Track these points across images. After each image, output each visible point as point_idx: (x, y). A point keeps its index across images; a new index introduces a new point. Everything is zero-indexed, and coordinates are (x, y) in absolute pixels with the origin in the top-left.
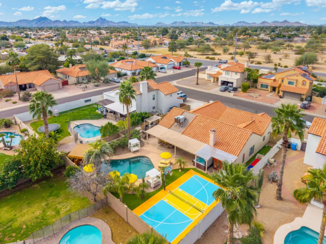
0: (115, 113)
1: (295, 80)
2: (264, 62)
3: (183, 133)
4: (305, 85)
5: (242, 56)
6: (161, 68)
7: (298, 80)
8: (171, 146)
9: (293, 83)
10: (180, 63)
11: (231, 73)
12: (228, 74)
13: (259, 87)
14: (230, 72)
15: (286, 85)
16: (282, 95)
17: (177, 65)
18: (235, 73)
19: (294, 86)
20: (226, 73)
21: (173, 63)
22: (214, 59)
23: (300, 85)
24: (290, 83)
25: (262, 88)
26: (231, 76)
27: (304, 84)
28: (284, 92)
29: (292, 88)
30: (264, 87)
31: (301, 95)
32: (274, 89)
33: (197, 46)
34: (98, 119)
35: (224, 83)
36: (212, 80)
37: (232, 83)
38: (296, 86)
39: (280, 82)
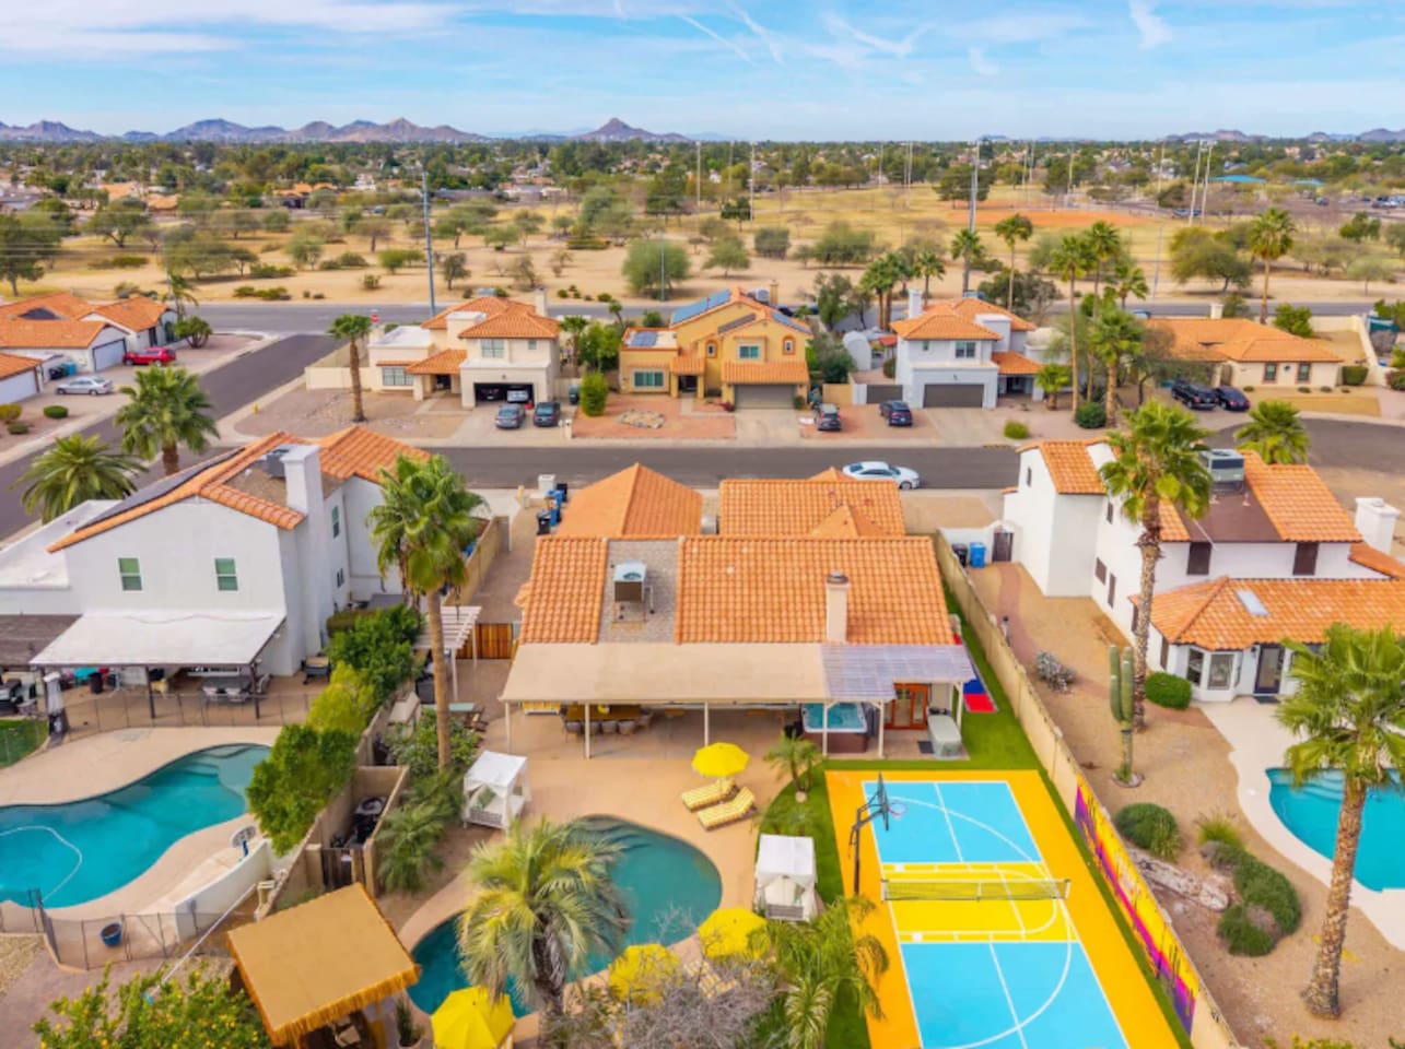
0: (101, 679)
1: (760, 338)
2: (510, 287)
3: (681, 634)
4: (793, 354)
5: (398, 271)
6: (58, 374)
7: (770, 336)
8: (645, 719)
9: (755, 348)
10: (152, 331)
11: (511, 350)
12: (495, 353)
13: (628, 385)
14: (506, 343)
15: (734, 361)
16: (731, 400)
17: (137, 342)
18: (525, 344)
19: (758, 361)
20: (483, 348)
21: (120, 336)
22: (287, 298)
23: (777, 353)
24: (744, 352)
25: (639, 389)
26: (511, 360)
27: (788, 350)
28: (738, 388)
29: (756, 370)
30: (648, 384)
31: (792, 386)
32: (687, 384)
33: (111, 241)
34: (17, 759)
35: (488, 393)
36: (418, 387)
37: (528, 388)
38: (766, 360)
39: (702, 352)
